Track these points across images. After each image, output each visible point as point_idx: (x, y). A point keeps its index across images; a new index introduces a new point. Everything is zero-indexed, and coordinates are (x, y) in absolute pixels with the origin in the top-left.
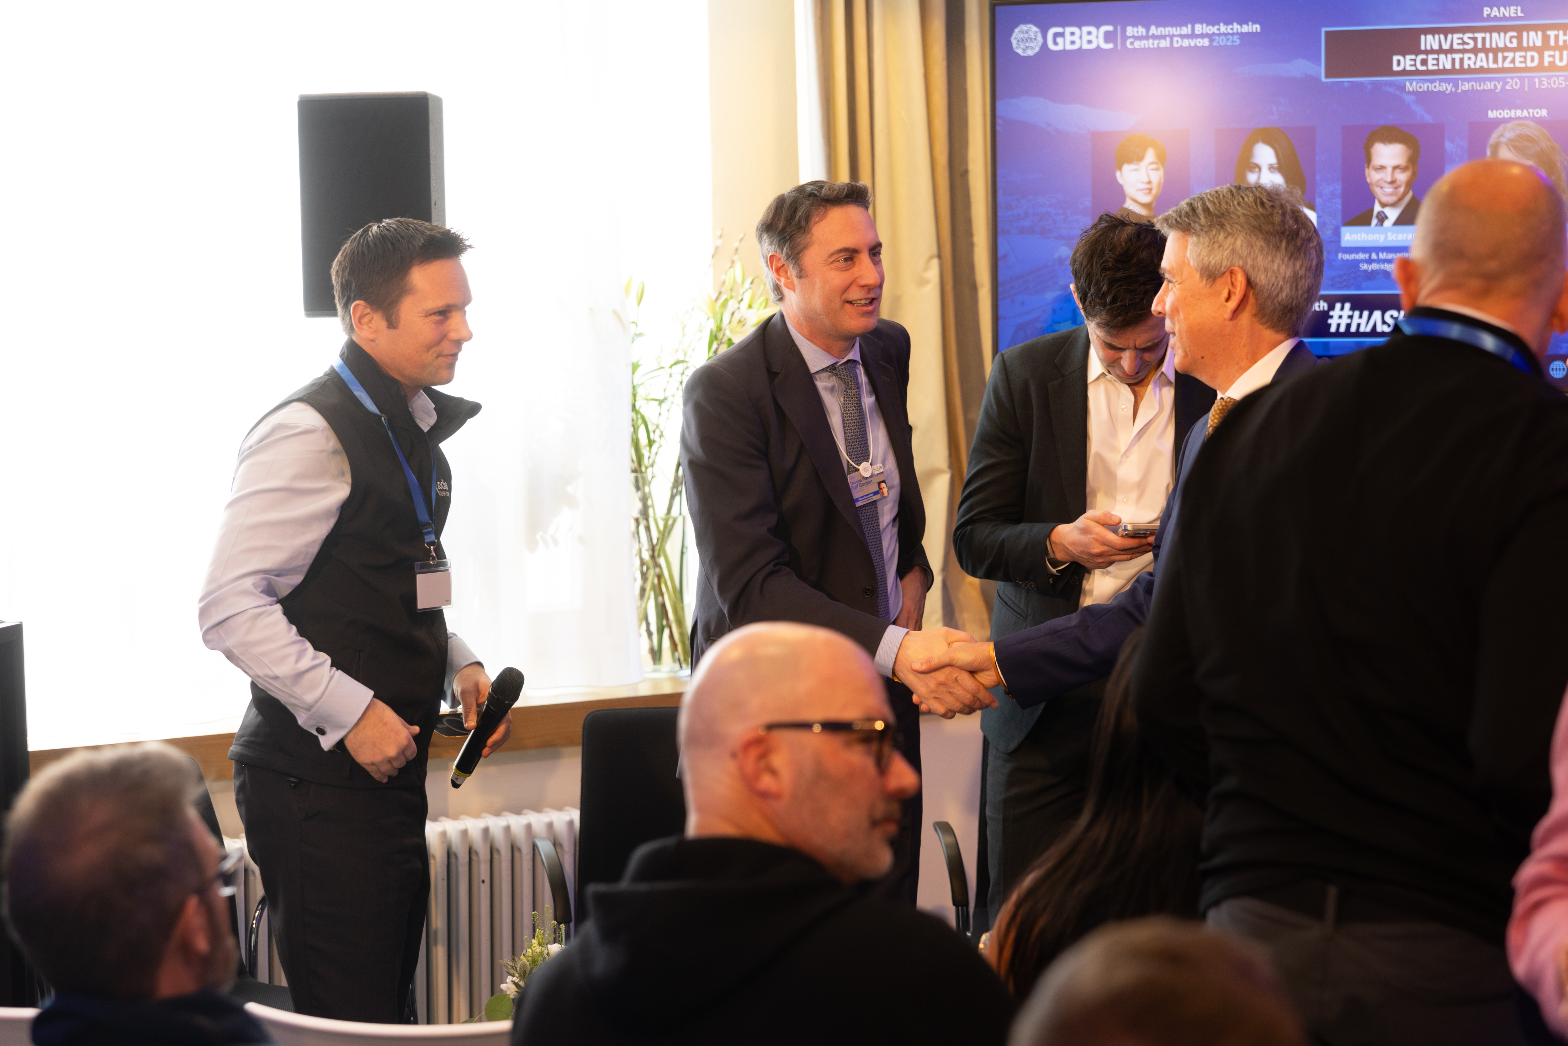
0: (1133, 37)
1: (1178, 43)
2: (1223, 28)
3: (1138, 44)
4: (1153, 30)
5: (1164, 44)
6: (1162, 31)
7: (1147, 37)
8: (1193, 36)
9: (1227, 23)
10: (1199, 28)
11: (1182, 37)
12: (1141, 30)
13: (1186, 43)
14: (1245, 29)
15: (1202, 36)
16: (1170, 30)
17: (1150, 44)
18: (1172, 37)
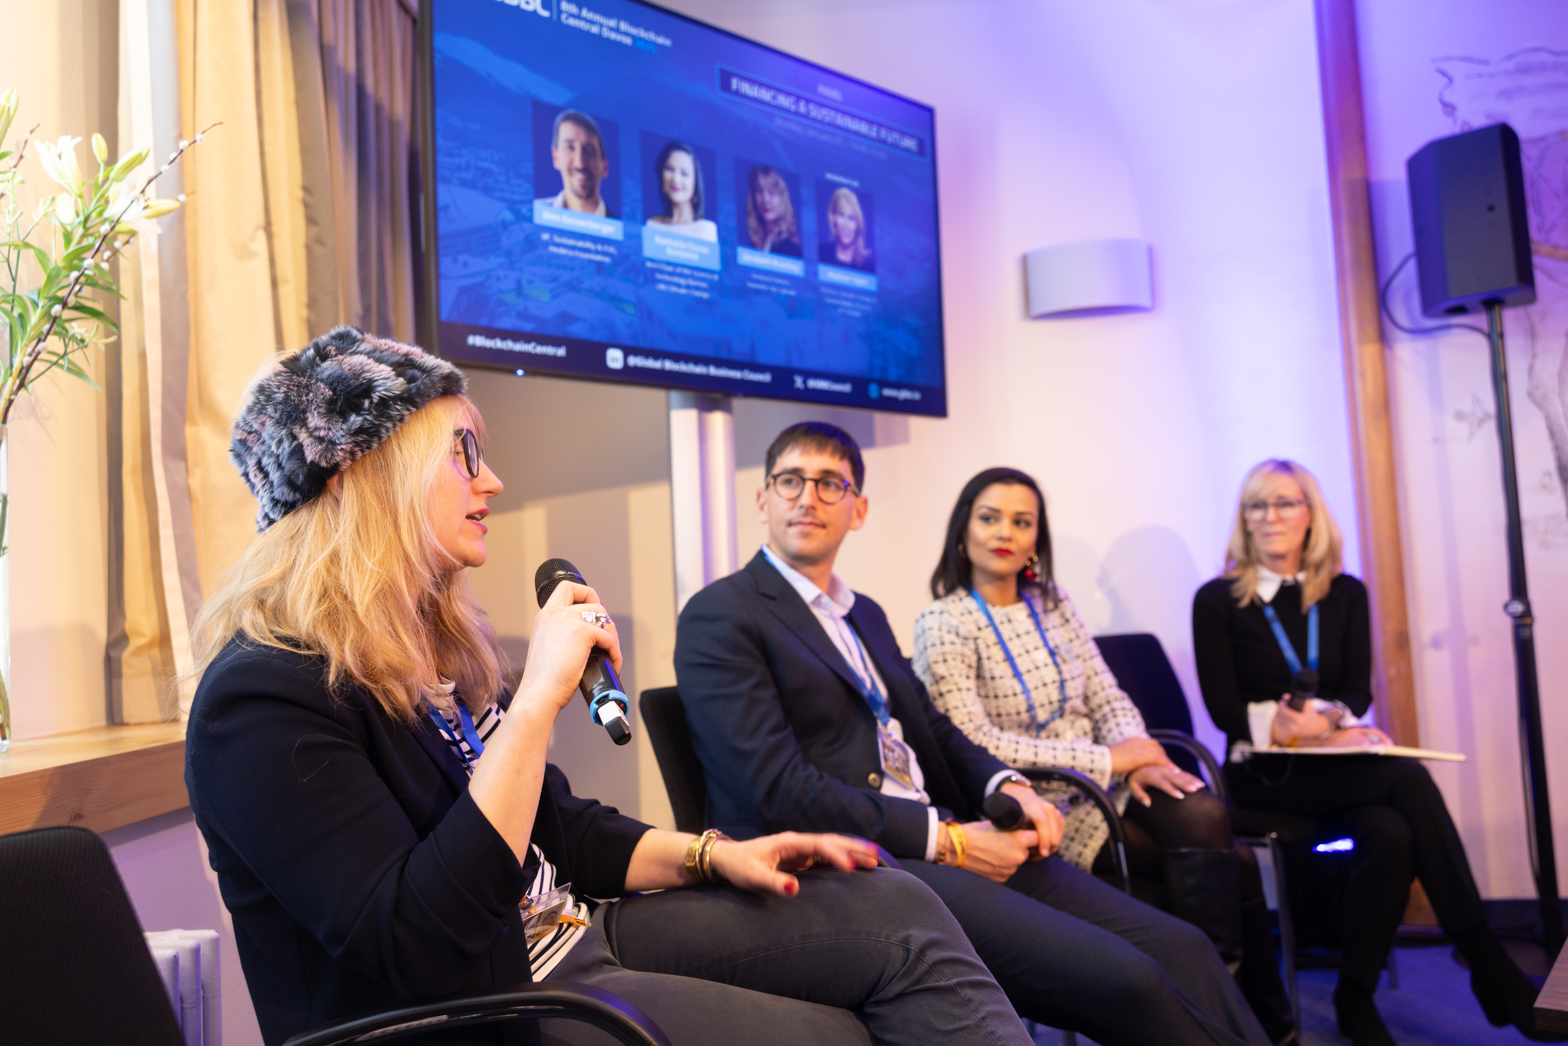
0: (567, 12)
1: (606, 33)
2: (642, 34)
3: (572, 22)
4: (585, 13)
5: (595, 29)
6: (590, 16)
7: (578, 17)
8: (617, 30)
9: (647, 29)
10: (624, 26)
11: (611, 29)
12: (573, 9)
13: (613, 36)
14: (661, 40)
15: (627, 34)
16: (597, 18)
17: (582, 25)
18: (601, 26)
